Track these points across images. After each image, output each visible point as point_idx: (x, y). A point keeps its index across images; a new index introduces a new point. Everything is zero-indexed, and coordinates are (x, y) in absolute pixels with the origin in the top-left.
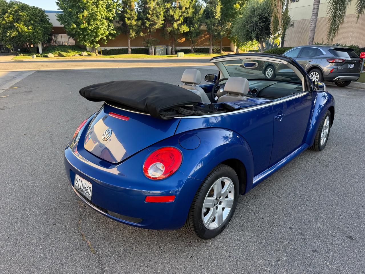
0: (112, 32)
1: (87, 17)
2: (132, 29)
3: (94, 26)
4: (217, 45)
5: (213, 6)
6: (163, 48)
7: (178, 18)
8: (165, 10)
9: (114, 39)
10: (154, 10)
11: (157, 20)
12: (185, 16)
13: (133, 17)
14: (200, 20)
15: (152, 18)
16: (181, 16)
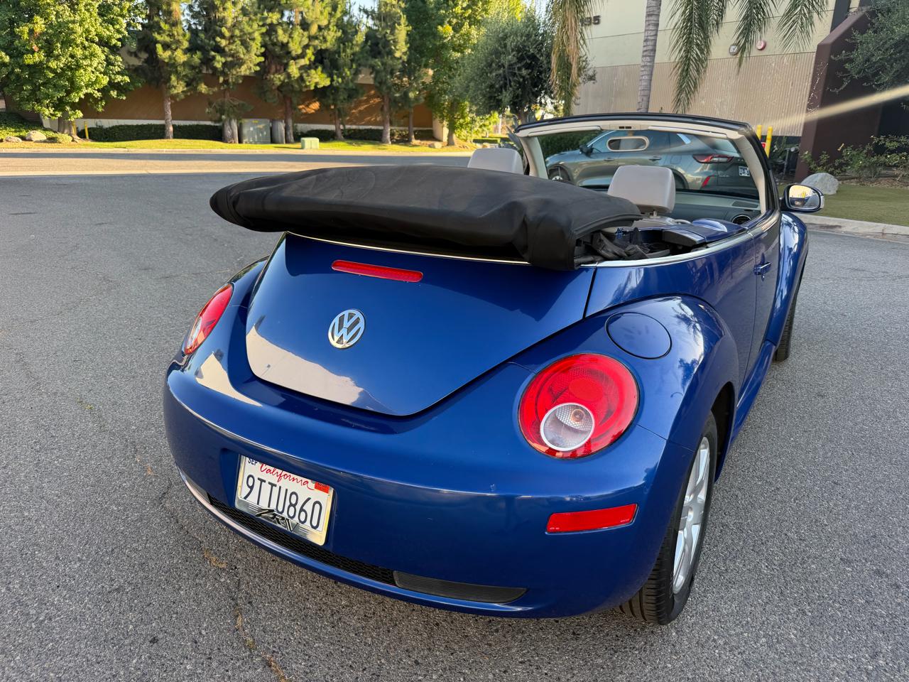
0: (119, 78)
1: (42, 34)
2: (177, 73)
3: (63, 60)
4: (402, 123)
5: (387, 26)
6: (261, 126)
7: (300, 51)
8: (264, 30)
9: (124, 98)
10: (234, 26)
11: (244, 55)
12: (317, 46)
13: (178, 42)
14: (356, 58)
15: (231, 47)
16: (307, 47)
